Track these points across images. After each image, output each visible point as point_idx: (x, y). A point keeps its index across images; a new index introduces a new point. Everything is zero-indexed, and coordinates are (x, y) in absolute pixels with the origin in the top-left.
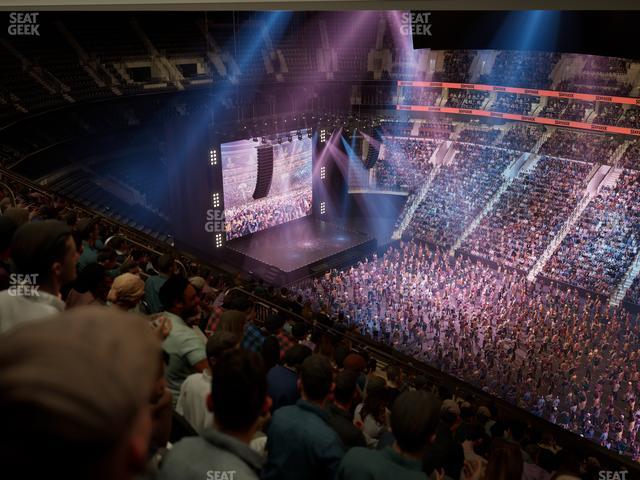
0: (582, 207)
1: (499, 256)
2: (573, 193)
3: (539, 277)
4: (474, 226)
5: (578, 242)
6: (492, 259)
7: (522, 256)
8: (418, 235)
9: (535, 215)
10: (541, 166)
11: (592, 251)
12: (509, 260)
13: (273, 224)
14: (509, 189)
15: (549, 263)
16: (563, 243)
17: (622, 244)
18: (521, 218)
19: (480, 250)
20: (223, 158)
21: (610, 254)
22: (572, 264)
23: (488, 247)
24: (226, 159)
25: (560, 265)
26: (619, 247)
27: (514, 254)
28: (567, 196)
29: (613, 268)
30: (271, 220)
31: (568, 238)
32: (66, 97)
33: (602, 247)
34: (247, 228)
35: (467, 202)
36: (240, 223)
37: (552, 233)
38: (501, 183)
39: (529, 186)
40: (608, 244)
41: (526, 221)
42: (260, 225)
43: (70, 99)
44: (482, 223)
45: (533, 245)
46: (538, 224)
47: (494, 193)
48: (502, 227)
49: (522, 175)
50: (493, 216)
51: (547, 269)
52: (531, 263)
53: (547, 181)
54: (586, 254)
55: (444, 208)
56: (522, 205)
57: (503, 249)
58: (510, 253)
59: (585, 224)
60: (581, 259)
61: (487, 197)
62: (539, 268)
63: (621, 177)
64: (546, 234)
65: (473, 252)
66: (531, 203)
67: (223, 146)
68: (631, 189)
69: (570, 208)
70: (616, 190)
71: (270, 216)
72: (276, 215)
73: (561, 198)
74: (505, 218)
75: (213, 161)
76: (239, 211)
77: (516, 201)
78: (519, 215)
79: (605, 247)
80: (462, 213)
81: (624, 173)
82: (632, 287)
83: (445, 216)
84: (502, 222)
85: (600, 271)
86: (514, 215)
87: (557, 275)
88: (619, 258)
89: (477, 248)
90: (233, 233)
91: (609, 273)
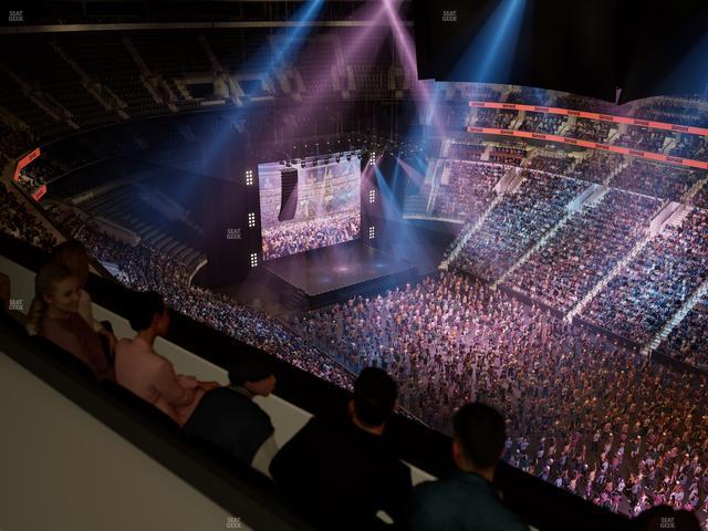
0: (640, 246)
1: (540, 294)
2: (634, 231)
3: (576, 319)
4: (523, 260)
5: (625, 284)
6: (533, 296)
7: (564, 296)
8: (465, 267)
9: (588, 252)
10: (608, 201)
11: (637, 295)
12: (550, 299)
13: (315, 246)
14: (568, 222)
15: (589, 304)
16: (609, 285)
17: (670, 290)
18: (573, 255)
19: (523, 287)
20: (260, 178)
21: (654, 300)
22: (613, 308)
23: (531, 284)
24: (264, 180)
25: (601, 308)
26: (667, 293)
27: (556, 293)
28: (627, 234)
29: (654, 315)
31: (616, 279)
32: (70, 123)
33: (648, 292)
35: (521, 234)
36: (278, 243)
37: (600, 273)
38: (561, 216)
39: (589, 221)
40: (656, 289)
41: (576, 259)
42: (301, 246)
43: (76, 127)
44: (531, 258)
45: (577, 285)
46: (588, 262)
47: (552, 226)
48: (550, 263)
49: (585, 208)
50: (545, 251)
51: (585, 312)
52: (570, 304)
53: (610, 217)
54: (630, 298)
55: (497, 239)
56: (577, 240)
57: (545, 287)
58: (552, 291)
59: (637, 266)
60: (624, 303)
61: (543, 230)
62: (578, 309)
63: (690, 217)
64: (594, 274)
65: (515, 288)
66: (586, 240)
67: (260, 167)
68: (697, 230)
69: (626, 247)
70: (680, 230)
71: (311, 238)
72: (319, 237)
73: (619, 235)
74: (556, 254)
75: (249, 181)
77: (572, 235)
78: (571, 251)
79: (652, 291)
80: (515, 246)
81: (694, 212)
82: (669, 337)
83: (496, 248)
84: (552, 258)
85: (639, 318)
86: (566, 252)
87: (596, 318)
88: (663, 305)
89: (520, 283)
90: (271, 254)
91: (648, 320)
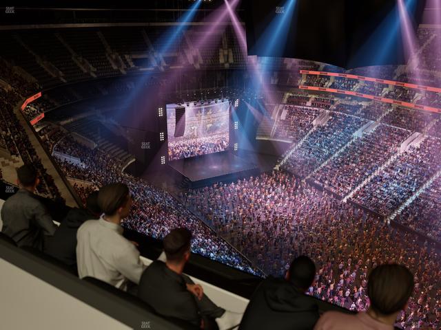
0: (392, 159)
1: (330, 185)
2: (391, 149)
3: (349, 201)
4: (323, 165)
5: (381, 181)
6: (325, 186)
7: (343, 187)
8: (289, 168)
9: (361, 161)
10: (378, 131)
11: (386, 187)
12: (335, 188)
13: (201, 153)
14: (353, 144)
15: (358, 192)
16: (371, 181)
17: (407, 185)
18: (353, 163)
19: (321, 181)
20: (168, 113)
21: (396, 190)
22: (371, 194)
23: (326, 179)
25: (364, 192)
26: (405, 186)
27: (339, 185)
28: (386, 151)
29: (395, 199)
30: (199, 151)
31: (375, 178)
32: (62, 79)
33: (394, 185)
34: (183, 155)
35: (324, 150)
36: (178, 151)
37: (367, 174)
38: (349, 140)
39: (365, 143)
40: (399, 184)
41: (354, 165)
42: (192, 153)
43: (65, 81)
44: (328, 164)
45: (352, 180)
46: (361, 167)
47: (343, 145)
48: (339, 167)
49: (364, 135)
50: (337, 160)
51: (355, 196)
52: (347, 191)
53: (378, 141)
54: (382, 189)
55: (310, 153)
56: (356, 154)
57: (334, 181)
58: (337, 184)
59: (389, 170)
60: (378, 191)
61: (337, 148)
62: (351, 195)
63: (425, 142)
64: (363, 174)
65: (316, 182)
66: (362, 154)
67: (167, 106)
68: (428, 150)
69: (385, 159)
70: (418, 149)
71: (198, 149)
72: (203, 148)
73: (381, 152)
74: (343, 162)
75: (161, 114)
76: (177, 144)
77: (354, 151)
78: (352, 160)
79: (395, 185)
80: (319, 157)
81: (428, 139)
82: (402, 213)
83: (308, 158)
84: (340, 164)
85: (386, 200)
86: (349, 161)
87: (361, 200)
88: (401, 194)
89: (319, 179)
90: (173, 157)
91: (391, 202)
